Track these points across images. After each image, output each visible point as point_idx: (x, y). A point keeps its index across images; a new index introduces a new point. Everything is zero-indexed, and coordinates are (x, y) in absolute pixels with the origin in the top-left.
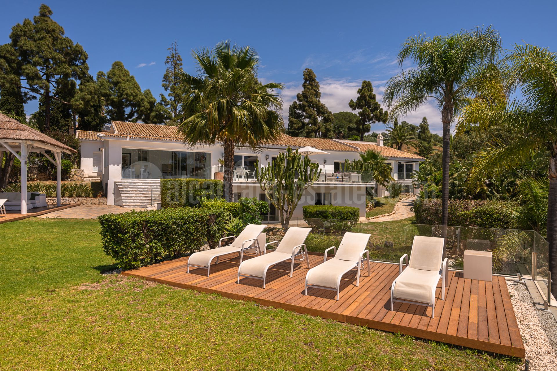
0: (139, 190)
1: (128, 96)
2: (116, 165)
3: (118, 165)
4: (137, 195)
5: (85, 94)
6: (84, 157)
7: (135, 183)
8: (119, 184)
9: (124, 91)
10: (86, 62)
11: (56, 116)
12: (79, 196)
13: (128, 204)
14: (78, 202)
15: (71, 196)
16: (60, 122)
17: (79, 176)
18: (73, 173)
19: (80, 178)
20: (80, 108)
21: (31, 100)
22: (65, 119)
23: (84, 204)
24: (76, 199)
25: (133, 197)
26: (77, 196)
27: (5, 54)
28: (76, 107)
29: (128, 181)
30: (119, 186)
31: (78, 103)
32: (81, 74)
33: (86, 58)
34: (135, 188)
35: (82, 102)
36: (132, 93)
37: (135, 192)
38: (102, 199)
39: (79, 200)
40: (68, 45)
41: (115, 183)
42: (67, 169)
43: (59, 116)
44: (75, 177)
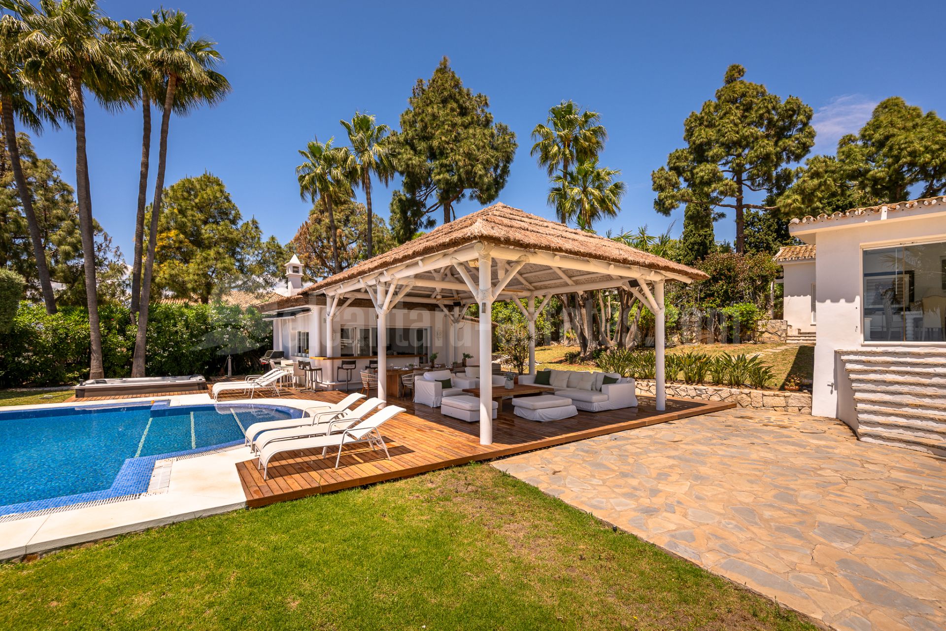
0: (936, 380)
1: (915, 157)
2: (843, 301)
3: (850, 300)
4: (927, 401)
5: (804, 181)
6: (792, 296)
7: (918, 355)
8: (852, 357)
9: (902, 150)
10: (810, 124)
11: (766, 239)
12: (737, 383)
13: (880, 430)
14: (730, 400)
15: (717, 382)
16: (771, 248)
17: (776, 333)
18: (761, 329)
19: (776, 338)
20: (794, 208)
21: (716, 220)
22: (781, 242)
23: (744, 404)
24: (725, 391)
25: (907, 405)
26: (730, 384)
27: (675, 163)
28: (787, 209)
29: (890, 349)
30: (849, 366)
31: (790, 201)
32: (798, 148)
33: (809, 117)
34: (918, 374)
35: (797, 197)
36: (926, 148)
37: (919, 390)
38: (795, 398)
39: (732, 395)
40: (770, 106)
41: (837, 354)
42: (747, 321)
43: (770, 238)
44: (766, 335)
